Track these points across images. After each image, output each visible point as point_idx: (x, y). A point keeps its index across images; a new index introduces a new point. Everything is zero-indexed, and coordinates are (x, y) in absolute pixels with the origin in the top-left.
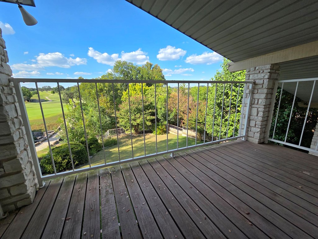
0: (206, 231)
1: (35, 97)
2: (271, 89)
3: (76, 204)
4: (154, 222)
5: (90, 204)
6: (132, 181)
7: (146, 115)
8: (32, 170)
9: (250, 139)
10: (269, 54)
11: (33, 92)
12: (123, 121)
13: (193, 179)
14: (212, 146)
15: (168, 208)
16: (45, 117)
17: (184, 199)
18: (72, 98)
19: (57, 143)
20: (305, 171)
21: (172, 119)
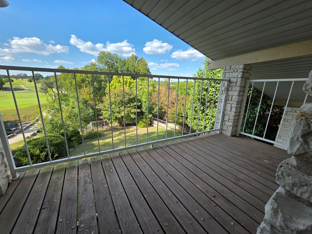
0: (176, 213)
1: (7, 85)
2: (243, 87)
3: (53, 194)
4: (130, 207)
5: (67, 193)
6: (111, 171)
7: (130, 108)
8: (4, 161)
9: (224, 132)
10: (243, 55)
11: (5, 79)
12: (106, 114)
13: (169, 168)
14: (190, 138)
15: (144, 194)
16: (18, 107)
17: (159, 186)
18: (51, 88)
19: (34, 135)
20: (265, 159)
21: (156, 113)
